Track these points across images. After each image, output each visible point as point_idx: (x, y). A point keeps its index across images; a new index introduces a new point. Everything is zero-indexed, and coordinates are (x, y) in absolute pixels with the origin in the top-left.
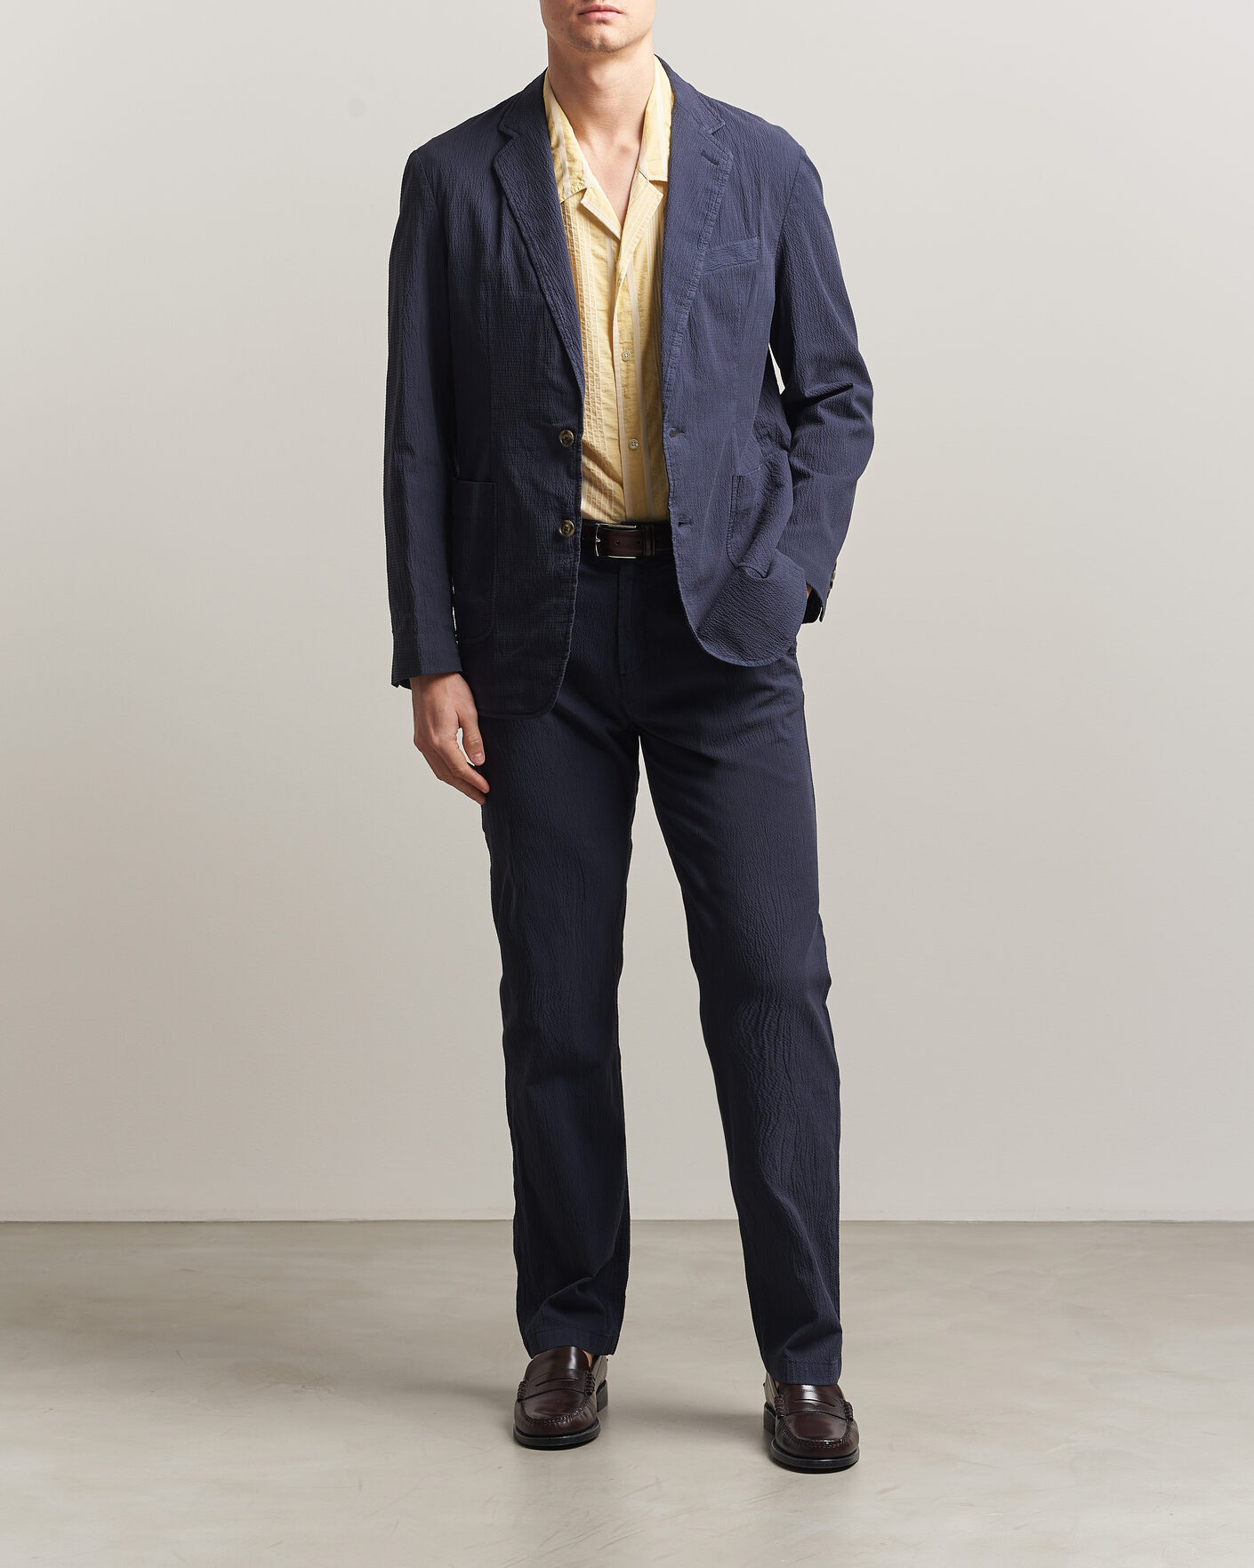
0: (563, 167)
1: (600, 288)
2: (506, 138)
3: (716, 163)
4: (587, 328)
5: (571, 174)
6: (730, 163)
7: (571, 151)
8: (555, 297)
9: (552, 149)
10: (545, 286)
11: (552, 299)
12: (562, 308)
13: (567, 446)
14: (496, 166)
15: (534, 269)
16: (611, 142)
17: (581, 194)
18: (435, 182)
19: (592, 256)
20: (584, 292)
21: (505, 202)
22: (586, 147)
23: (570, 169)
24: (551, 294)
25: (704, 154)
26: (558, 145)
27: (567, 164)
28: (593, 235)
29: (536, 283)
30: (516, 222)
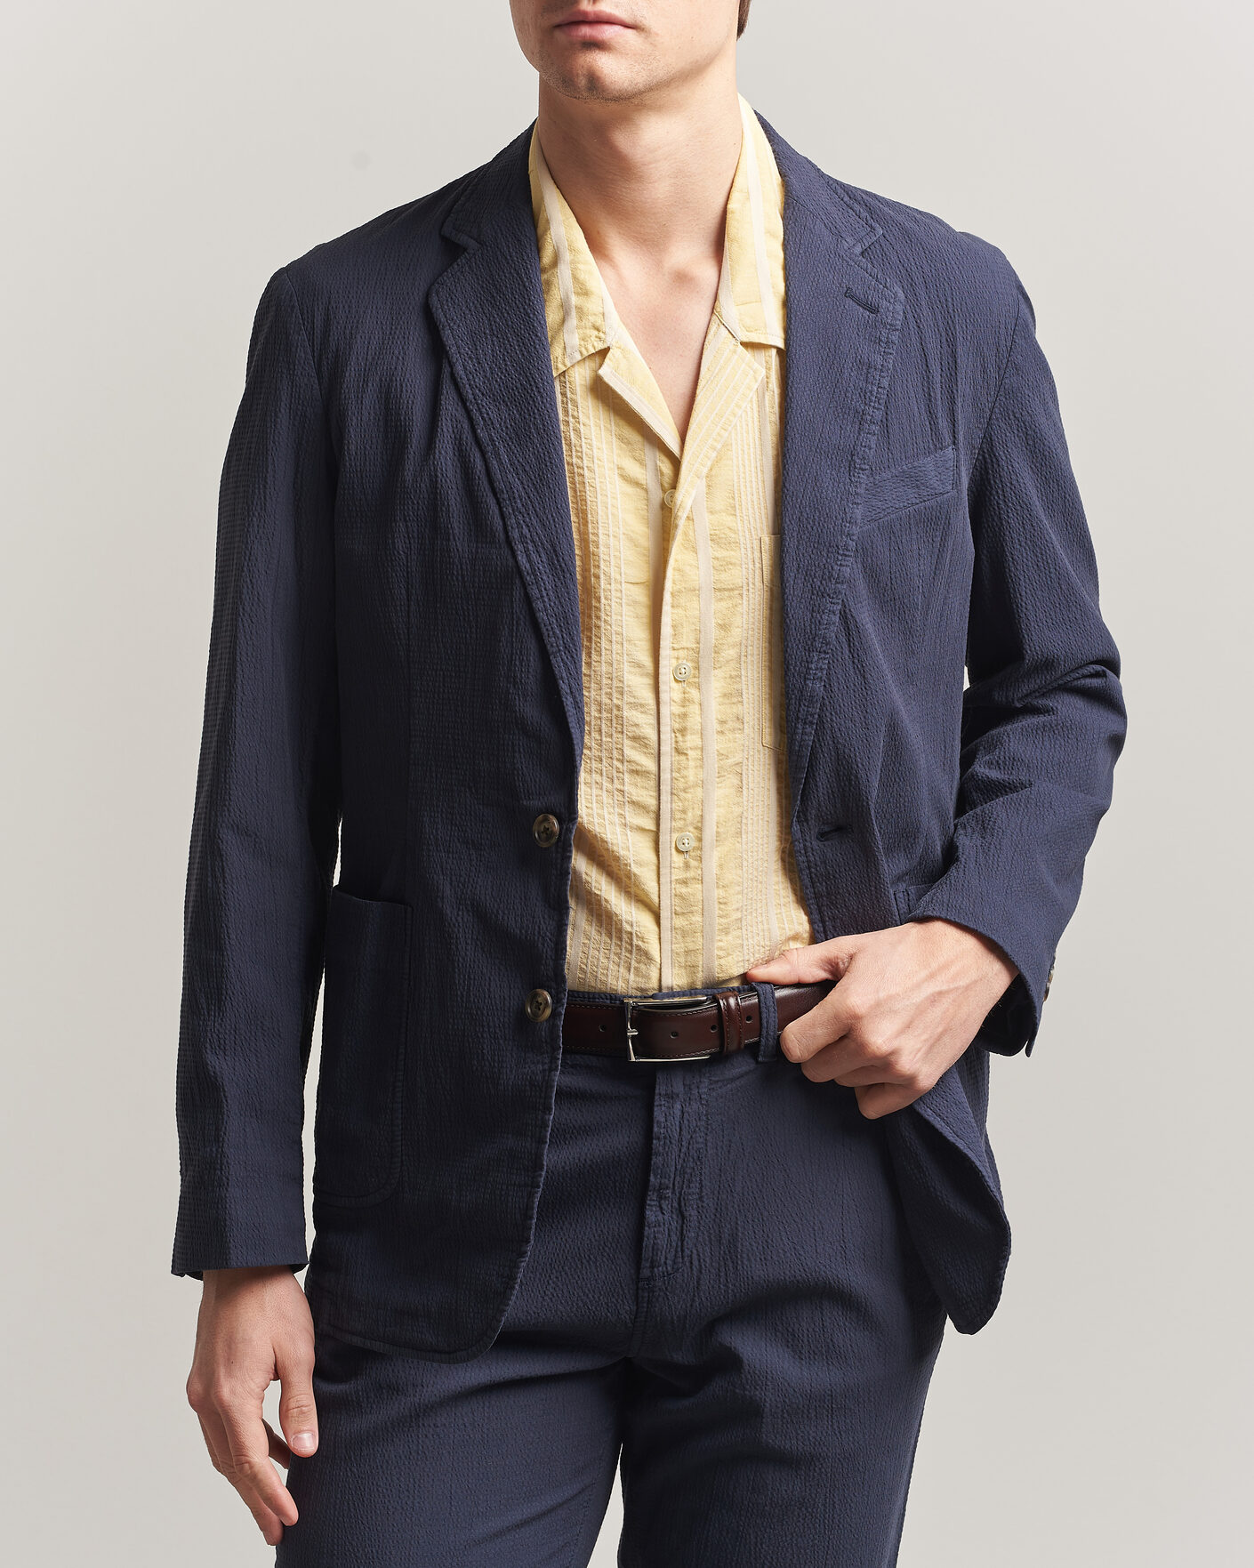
0: (565, 308)
1: (631, 540)
2: (452, 250)
3: (874, 310)
4: (603, 615)
5: (580, 319)
6: (899, 308)
7: (582, 276)
8: (534, 556)
9: (544, 271)
10: (515, 534)
11: (529, 561)
12: (547, 578)
13: (545, 845)
14: (434, 300)
15: (498, 503)
16: (659, 264)
17: (598, 359)
18: (318, 332)
19: (617, 478)
20: (602, 548)
21: (446, 370)
22: (609, 271)
23: (580, 309)
24: (526, 550)
25: (849, 294)
26: (555, 262)
27: (574, 300)
28: (621, 438)
29: (500, 528)
30: (468, 412)
